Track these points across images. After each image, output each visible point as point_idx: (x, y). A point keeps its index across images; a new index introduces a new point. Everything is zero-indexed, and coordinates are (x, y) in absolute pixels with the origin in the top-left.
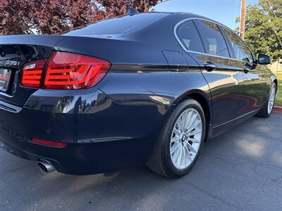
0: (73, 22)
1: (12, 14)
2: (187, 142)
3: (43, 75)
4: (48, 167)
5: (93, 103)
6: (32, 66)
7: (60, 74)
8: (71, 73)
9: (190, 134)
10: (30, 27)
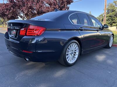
0: (37, 11)
1: (14, 8)
2: (73, 54)
3: (26, 32)
4: (27, 59)
5: (41, 41)
6: (23, 29)
7: (31, 32)
8: (34, 31)
9: (74, 52)
10: (20, 13)
